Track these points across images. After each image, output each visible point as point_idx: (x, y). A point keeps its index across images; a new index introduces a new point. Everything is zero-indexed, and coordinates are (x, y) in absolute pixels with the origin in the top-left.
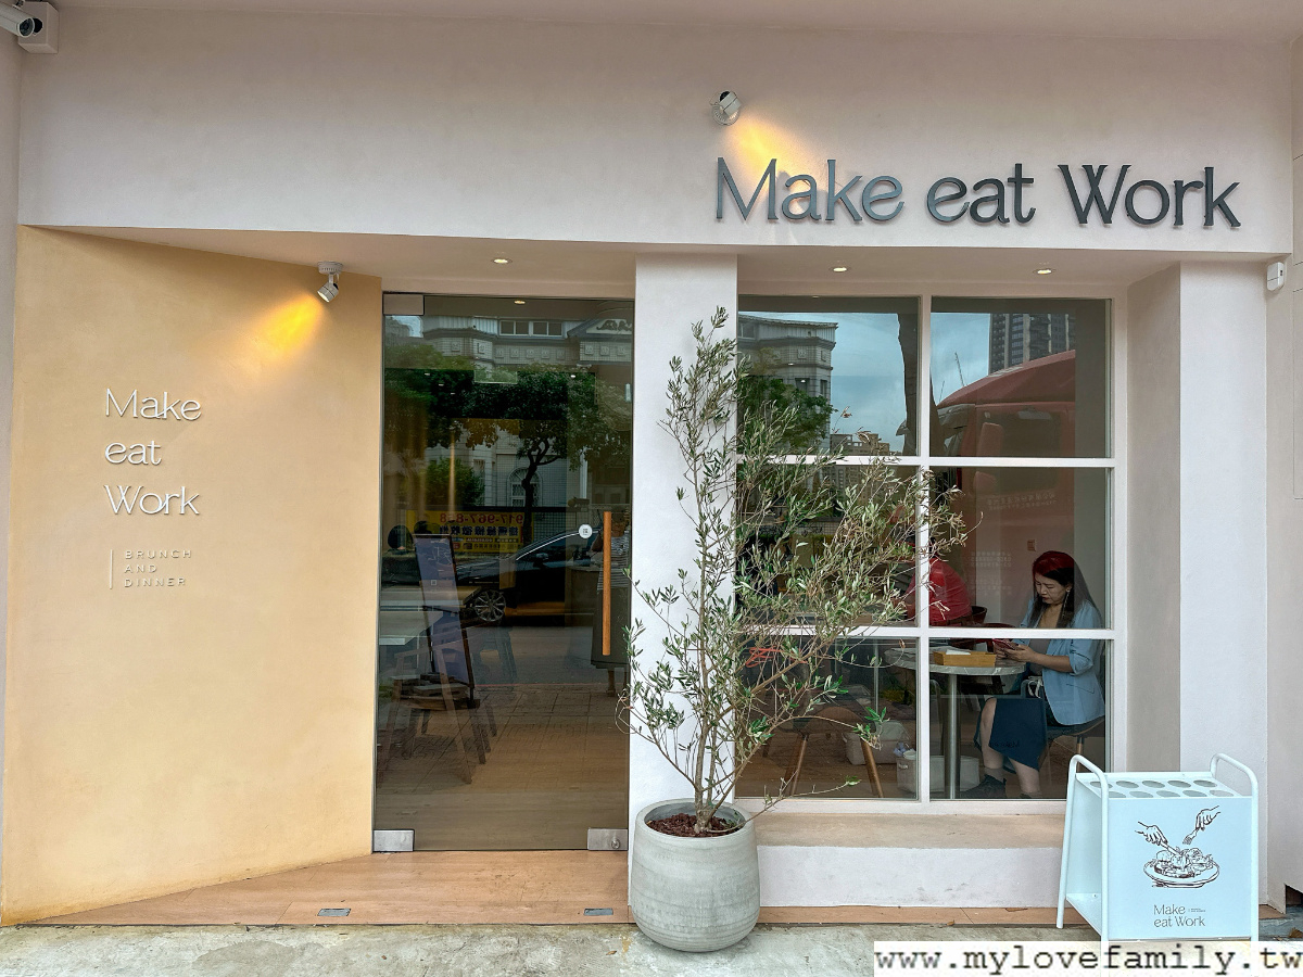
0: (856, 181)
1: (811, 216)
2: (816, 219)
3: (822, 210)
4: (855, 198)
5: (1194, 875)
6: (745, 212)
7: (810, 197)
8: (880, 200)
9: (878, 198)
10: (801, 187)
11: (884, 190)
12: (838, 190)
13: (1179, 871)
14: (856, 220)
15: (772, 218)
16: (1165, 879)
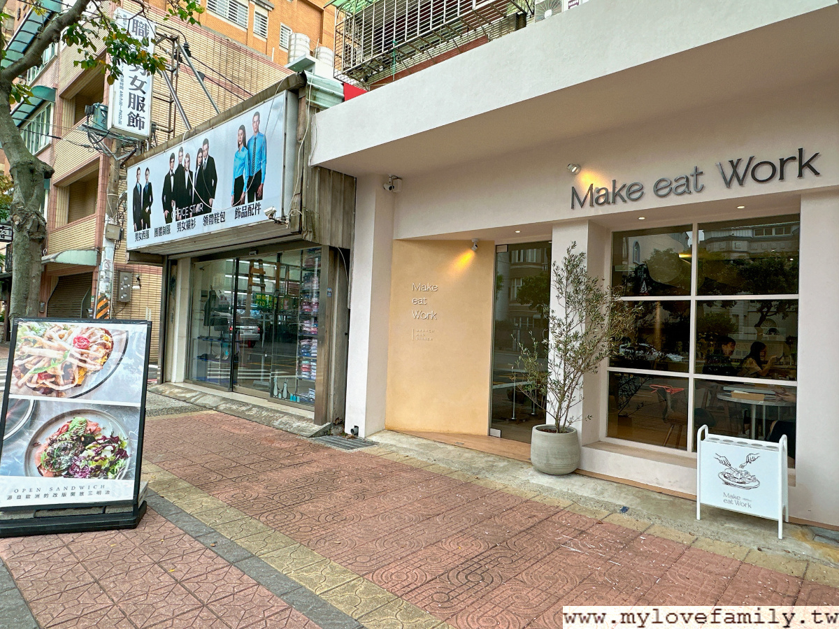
0: (624, 186)
1: (607, 202)
2: (609, 203)
3: (611, 200)
4: (624, 193)
5: (744, 483)
6: (582, 205)
7: (607, 195)
8: (634, 192)
9: (634, 191)
10: (603, 192)
11: (636, 188)
12: (617, 190)
13: (737, 480)
14: (624, 201)
15: (592, 205)
16: (729, 481)
